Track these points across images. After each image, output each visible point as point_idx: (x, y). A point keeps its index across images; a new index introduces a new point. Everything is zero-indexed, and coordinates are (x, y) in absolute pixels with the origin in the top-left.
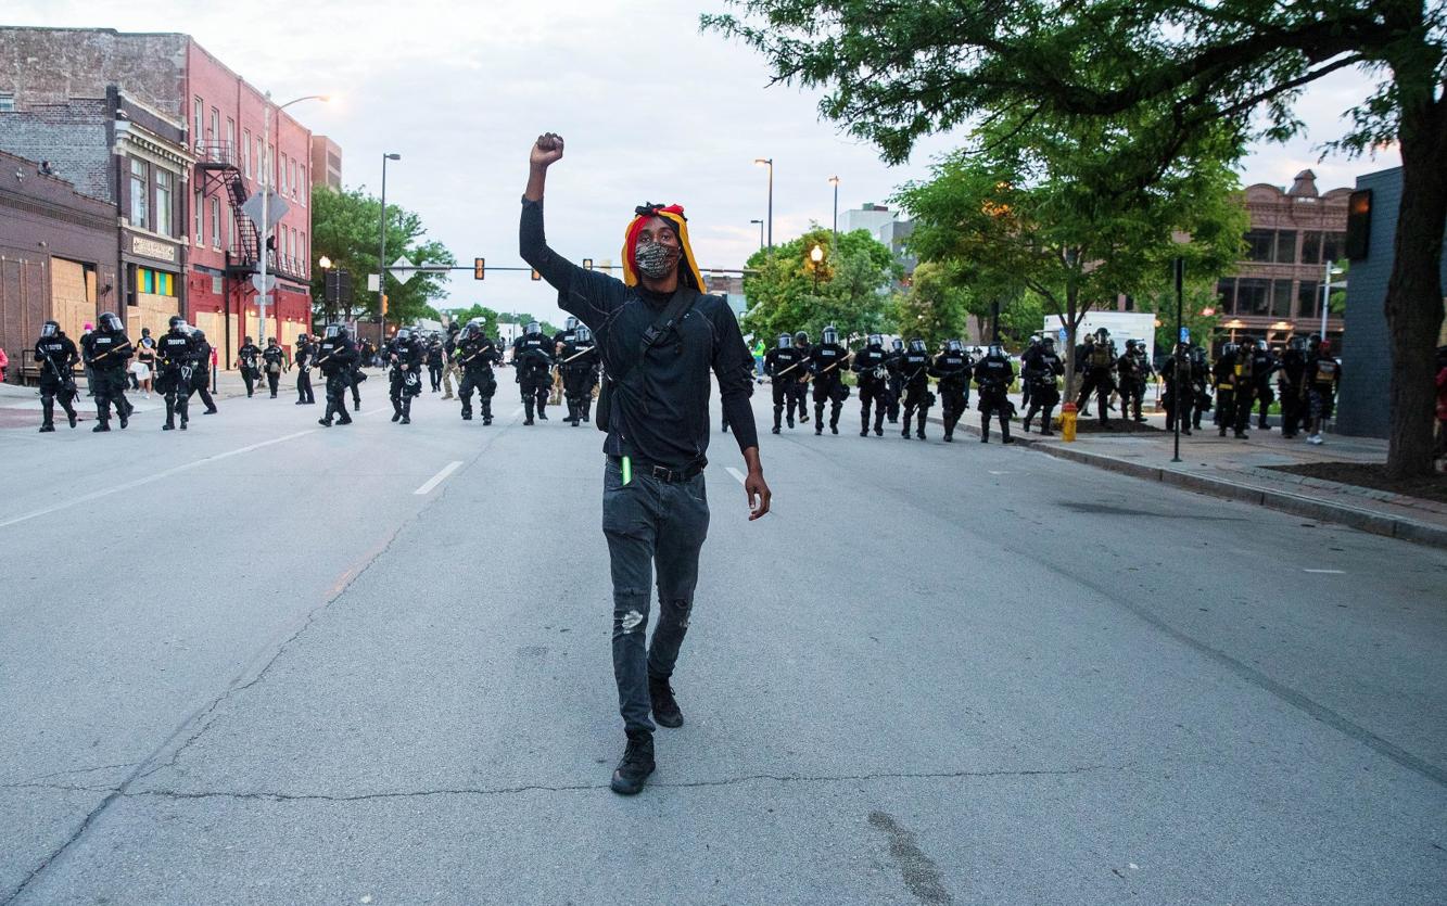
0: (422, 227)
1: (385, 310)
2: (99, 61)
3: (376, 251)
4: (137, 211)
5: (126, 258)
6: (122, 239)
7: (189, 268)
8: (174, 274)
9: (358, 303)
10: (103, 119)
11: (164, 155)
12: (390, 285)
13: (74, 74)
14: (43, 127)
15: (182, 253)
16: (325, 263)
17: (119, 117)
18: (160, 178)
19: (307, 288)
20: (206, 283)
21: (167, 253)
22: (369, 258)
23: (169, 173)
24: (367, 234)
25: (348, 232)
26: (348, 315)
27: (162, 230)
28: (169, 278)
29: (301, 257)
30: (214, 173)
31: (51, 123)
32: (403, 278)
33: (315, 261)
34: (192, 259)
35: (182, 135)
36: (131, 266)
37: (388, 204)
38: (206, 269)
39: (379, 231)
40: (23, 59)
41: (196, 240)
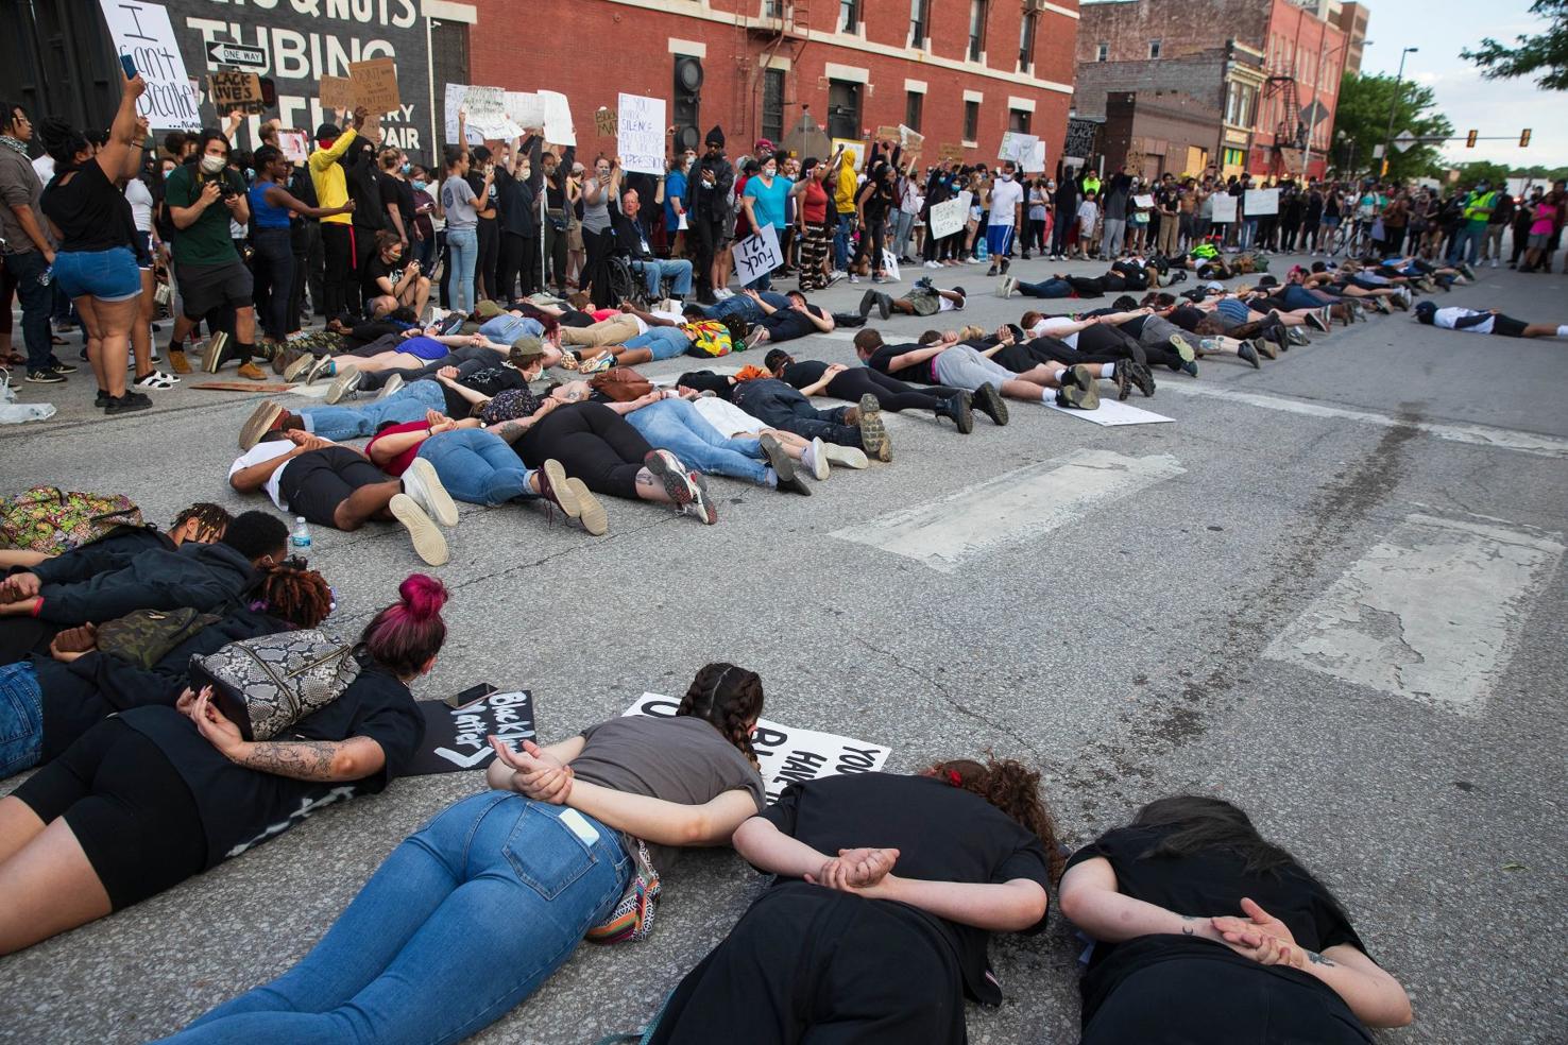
0: (1433, 101)
1: (1384, 173)
2: (1215, 15)
3: (1385, 125)
4: (1231, 113)
5: (1223, 144)
6: (1222, 131)
7: (1253, 147)
8: (1243, 151)
9: (1364, 165)
10: (1221, 60)
11: (1251, 77)
12: (1392, 154)
13: (1199, 24)
14: (1186, 67)
15: (1250, 137)
16: (1342, 134)
17: (1231, 59)
18: (1245, 91)
19: (1325, 157)
20: (1261, 156)
21: (1241, 139)
22: (1379, 131)
23: (1252, 87)
24: (1381, 111)
25: (1364, 111)
26: (1353, 175)
27: (1241, 126)
28: (1240, 154)
29: (1324, 134)
30: (1278, 83)
31: (1190, 65)
32: (1403, 148)
33: (1335, 133)
34: (1256, 141)
35: (1262, 61)
36: (1224, 148)
37: (1405, 80)
38: (1261, 146)
39: (1390, 109)
40: (1170, 17)
41: (1259, 129)
